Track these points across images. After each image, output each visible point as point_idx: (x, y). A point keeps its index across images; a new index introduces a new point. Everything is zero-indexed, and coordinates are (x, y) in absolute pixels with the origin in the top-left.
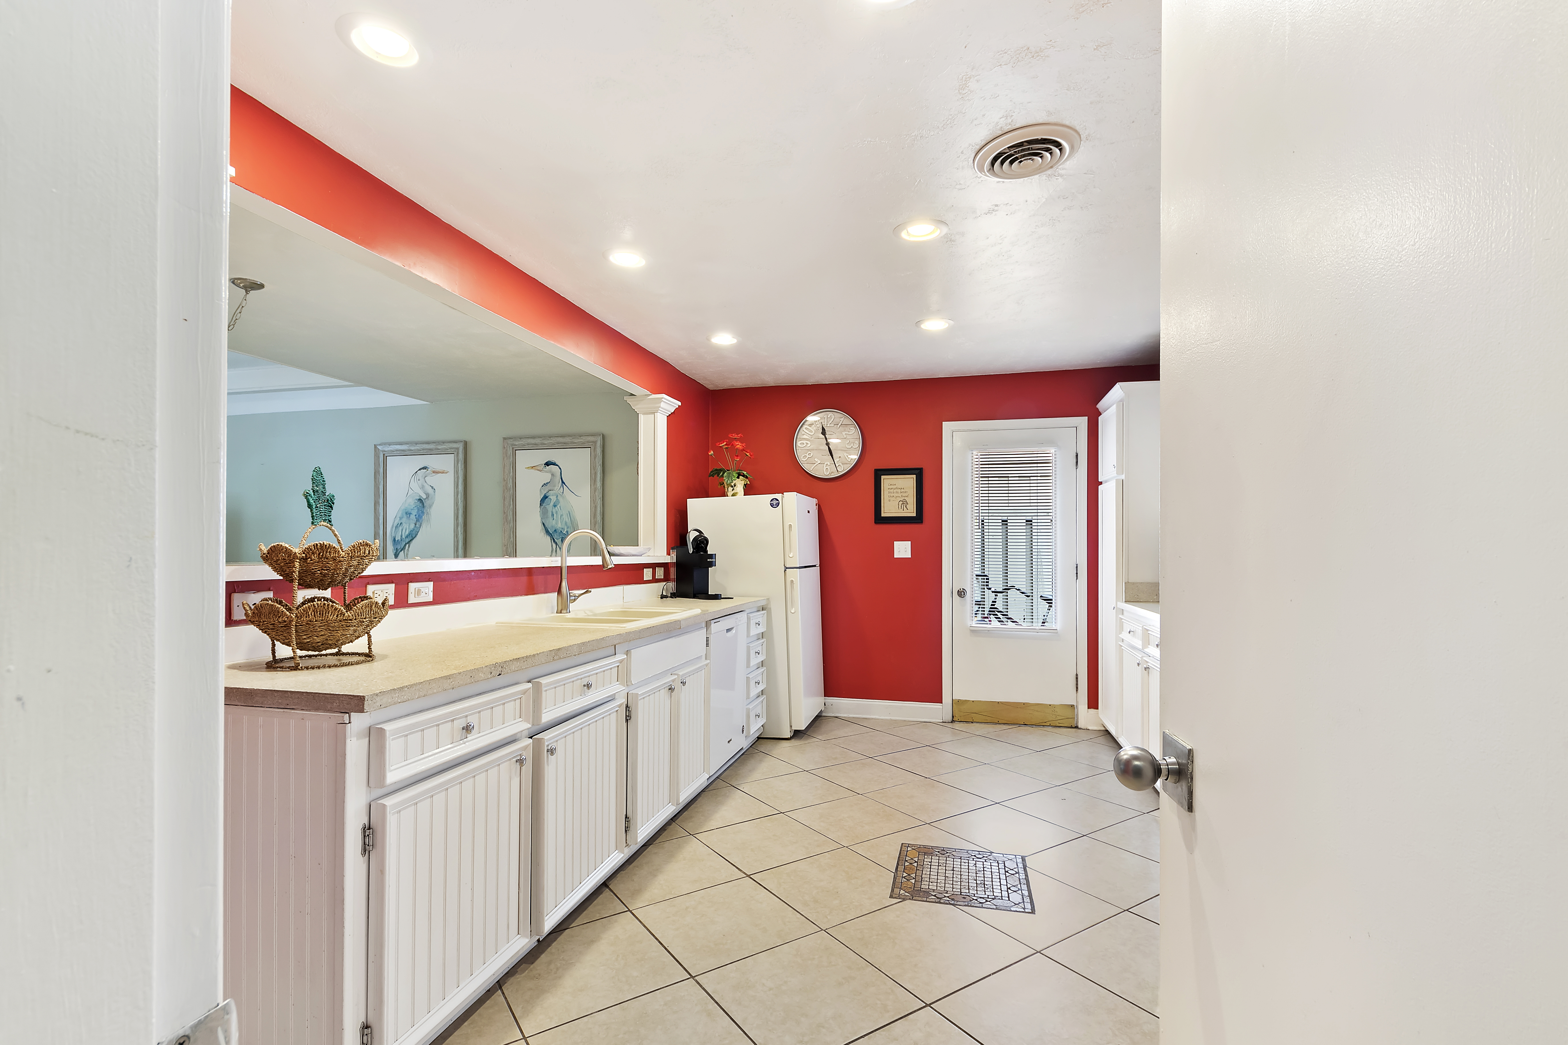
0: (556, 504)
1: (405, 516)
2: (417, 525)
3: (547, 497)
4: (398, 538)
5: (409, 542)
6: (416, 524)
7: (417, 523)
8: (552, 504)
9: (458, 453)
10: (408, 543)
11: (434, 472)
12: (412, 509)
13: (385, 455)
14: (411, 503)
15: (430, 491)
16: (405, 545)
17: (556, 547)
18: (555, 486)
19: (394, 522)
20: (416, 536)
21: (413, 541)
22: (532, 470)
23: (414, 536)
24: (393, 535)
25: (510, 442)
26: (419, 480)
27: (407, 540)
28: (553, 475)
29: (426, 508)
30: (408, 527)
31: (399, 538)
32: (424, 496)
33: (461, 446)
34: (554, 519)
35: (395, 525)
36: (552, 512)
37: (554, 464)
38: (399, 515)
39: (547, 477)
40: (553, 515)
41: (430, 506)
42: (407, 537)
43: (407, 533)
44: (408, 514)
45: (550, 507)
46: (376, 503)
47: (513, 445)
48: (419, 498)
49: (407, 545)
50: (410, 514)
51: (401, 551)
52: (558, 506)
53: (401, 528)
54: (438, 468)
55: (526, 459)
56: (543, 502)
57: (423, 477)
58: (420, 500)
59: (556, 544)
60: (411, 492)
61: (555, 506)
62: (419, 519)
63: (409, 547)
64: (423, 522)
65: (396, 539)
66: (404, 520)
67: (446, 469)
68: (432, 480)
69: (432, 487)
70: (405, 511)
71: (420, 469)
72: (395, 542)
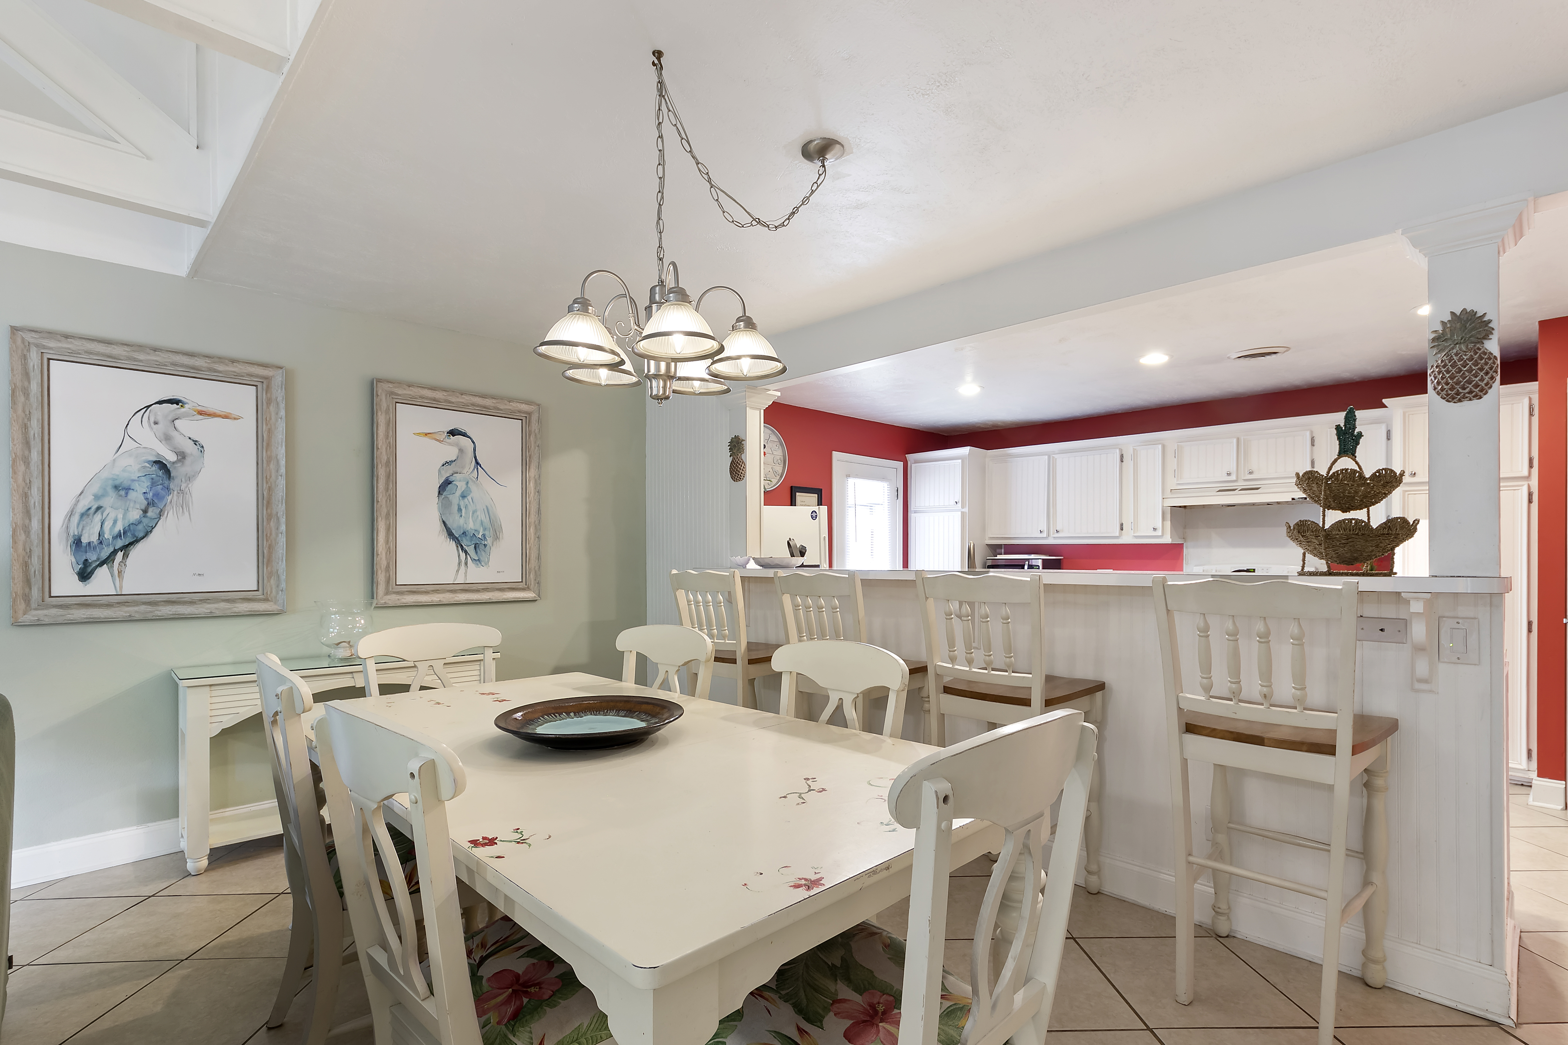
0: (465, 495)
1: (112, 494)
2: (150, 514)
3: (450, 483)
4: (90, 536)
5: (126, 548)
6: (145, 511)
7: (150, 510)
8: (458, 493)
9: (271, 388)
10: (121, 549)
11: (201, 413)
12: (133, 480)
13: (46, 356)
14: (132, 467)
15: (189, 447)
16: (115, 552)
17: (466, 558)
18: (463, 467)
19: (76, 504)
20: (147, 534)
21: (140, 546)
22: (426, 439)
23: (141, 535)
24: (74, 530)
25: (384, 387)
26: (156, 423)
27: (120, 543)
28: (461, 451)
29: (177, 481)
30: (120, 516)
31: (94, 539)
32: (170, 457)
34: (461, 516)
35: (79, 510)
36: (459, 506)
37: (464, 435)
38: (95, 488)
39: (450, 453)
40: (460, 510)
41: (190, 479)
42: (119, 535)
43: (120, 527)
44: (121, 489)
45: (455, 498)
47: (392, 393)
48: (155, 459)
49: (120, 555)
50: (128, 489)
51: (101, 564)
52: (469, 498)
53: (98, 517)
55: (411, 419)
56: (444, 490)
57: (170, 418)
58: (161, 464)
59: (466, 552)
60: (128, 444)
61: (463, 496)
62: (155, 502)
63: (125, 556)
64: (167, 508)
65: (85, 540)
66: (109, 501)
67: (234, 412)
68: (189, 427)
69: (195, 442)
70: (110, 482)
71: (160, 402)
72: (77, 542)
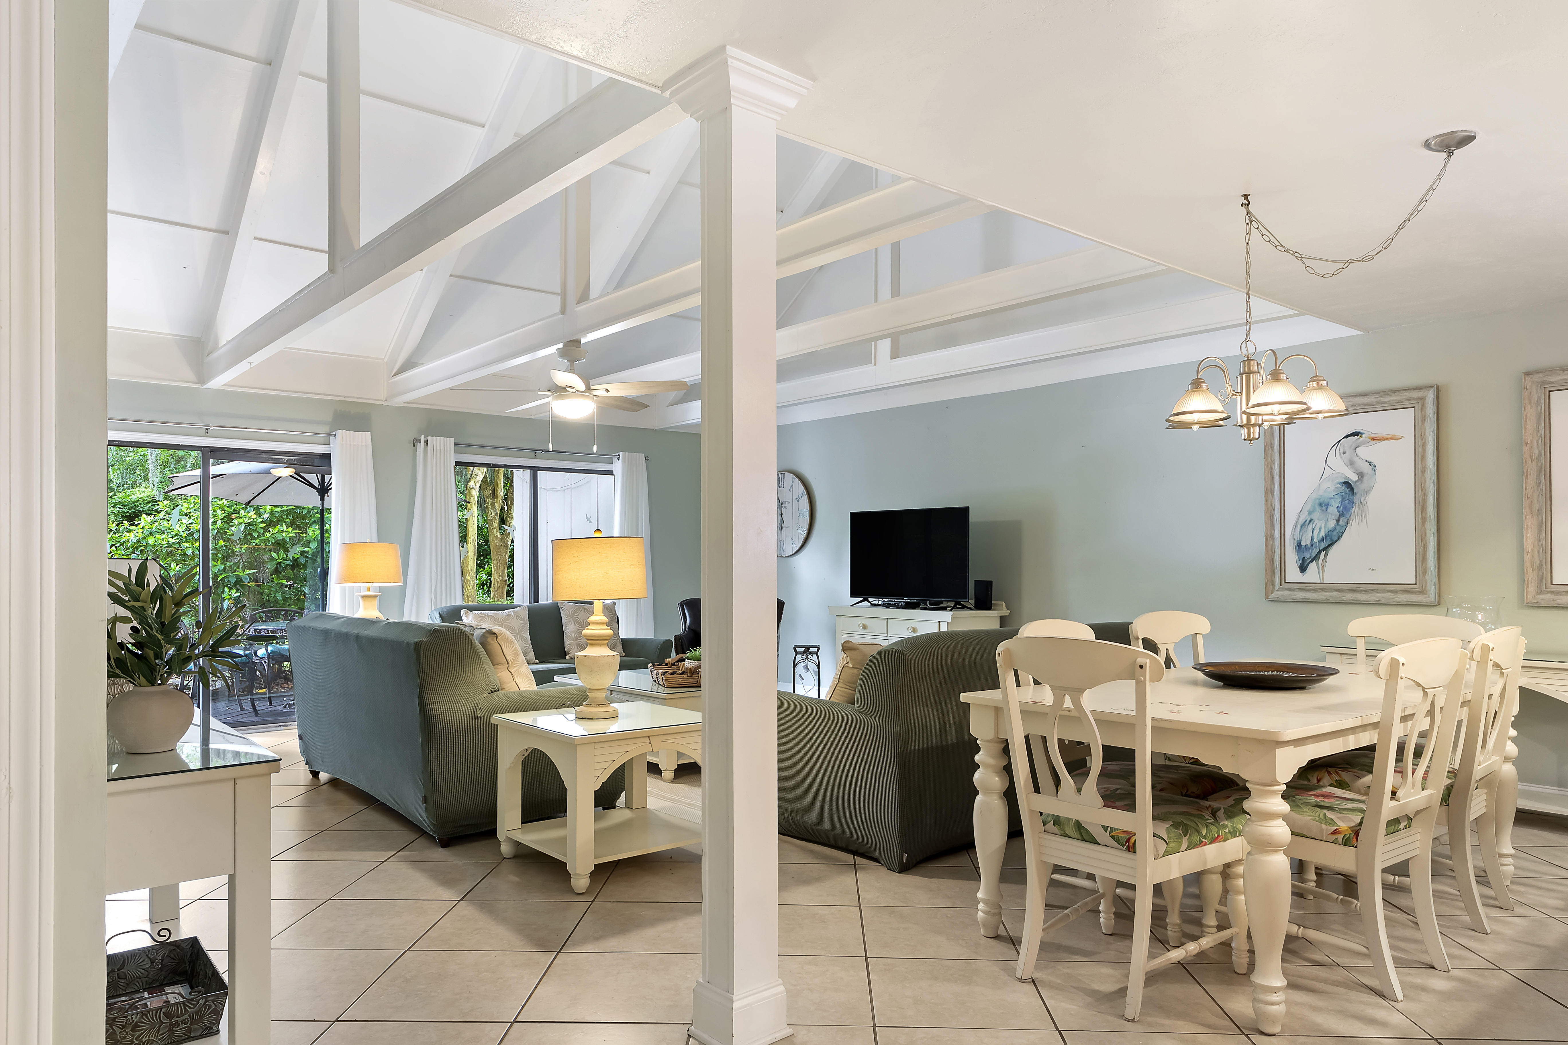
1: (1318, 509)
2: (1341, 523)
4: (1306, 542)
5: (1326, 549)
6: (1338, 521)
7: (1341, 519)
9: (1423, 407)
10: (1323, 550)
11: (1373, 439)
12: (1331, 498)
14: (1330, 489)
15: (1366, 468)
16: (1320, 552)
19: (1298, 519)
20: (1339, 539)
21: (1335, 547)
23: (1335, 539)
24: (1297, 537)
25: (1537, 378)
26: (1344, 453)
27: (1323, 546)
29: (1358, 496)
30: (1323, 526)
31: (1308, 542)
32: (1353, 477)
33: (1430, 396)
35: (1301, 522)
38: (1308, 507)
41: (1366, 493)
42: (1322, 540)
43: (1323, 534)
44: (1324, 505)
46: (1269, 491)
47: (1544, 383)
48: (1343, 481)
49: (1323, 553)
50: (1327, 505)
51: (1312, 561)
53: (1310, 527)
54: (1380, 432)
57: (1353, 447)
58: (1347, 484)
60: (1328, 472)
62: (1344, 514)
63: (1326, 555)
64: (1352, 517)
65: (1303, 544)
66: (1316, 515)
67: (1398, 433)
68: (1366, 452)
69: (1370, 463)
70: (1317, 501)
71: (1346, 437)
72: (1299, 545)
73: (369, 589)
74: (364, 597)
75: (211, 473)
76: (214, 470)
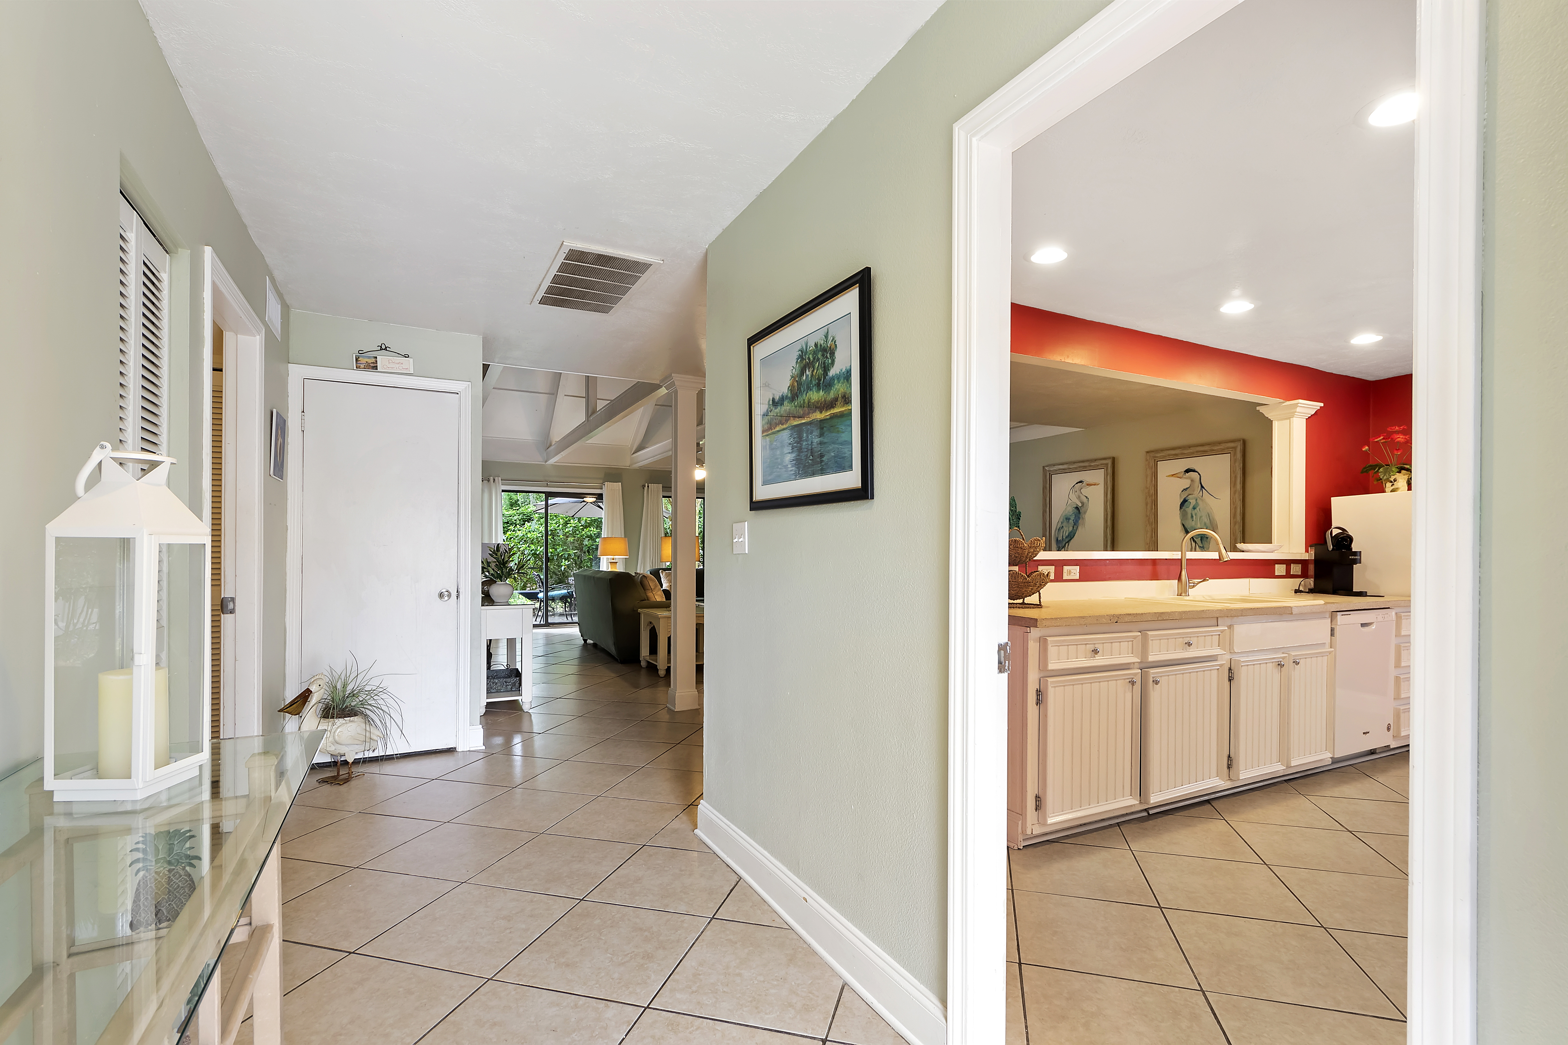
0: (1195, 507)
1: (1065, 521)
3: (1187, 501)
5: (1068, 542)
6: (1073, 527)
7: (1075, 526)
8: (1191, 506)
9: (1107, 468)
11: (1088, 485)
12: (1070, 516)
13: (1051, 473)
14: (1070, 510)
15: (1085, 500)
17: (1196, 545)
18: (1194, 491)
19: (1057, 525)
20: (1073, 537)
21: (1072, 541)
22: (1172, 478)
24: (1057, 534)
25: (1152, 454)
26: (1076, 492)
27: (1067, 540)
28: (1192, 481)
29: (1081, 514)
31: (1061, 539)
32: (1080, 505)
33: (1109, 462)
34: (1193, 520)
35: (1058, 528)
36: (1192, 514)
37: (1194, 471)
38: (1061, 520)
39: (1186, 483)
40: (1192, 517)
41: (1085, 513)
42: (1067, 537)
43: (1067, 534)
44: (1068, 519)
45: (1189, 510)
46: (1044, 512)
47: (1154, 457)
48: (1076, 506)
49: (1067, 544)
50: (1069, 519)
51: (1062, 546)
52: (1198, 509)
53: (1062, 530)
54: (1091, 481)
55: (1165, 469)
56: (1183, 506)
57: (1080, 489)
58: (1077, 508)
59: (1196, 542)
60: (1070, 501)
61: (1194, 508)
62: (1076, 524)
63: (1068, 545)
64: (1079, 525)
65: (1059, 536)
66: (1065, 524)
69: (1086, 497)
70: (1065, 517)
71: (1077, 483)
72: (1057, 539)
73: (613, 559)
74: (611, 562)
75: (549, 503)
76: (550, 502)
